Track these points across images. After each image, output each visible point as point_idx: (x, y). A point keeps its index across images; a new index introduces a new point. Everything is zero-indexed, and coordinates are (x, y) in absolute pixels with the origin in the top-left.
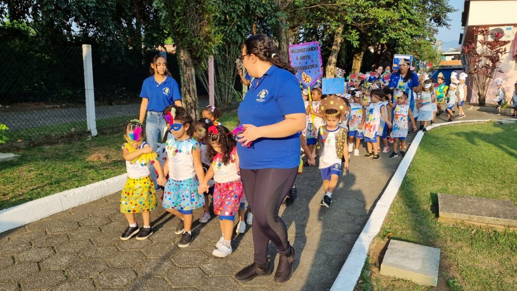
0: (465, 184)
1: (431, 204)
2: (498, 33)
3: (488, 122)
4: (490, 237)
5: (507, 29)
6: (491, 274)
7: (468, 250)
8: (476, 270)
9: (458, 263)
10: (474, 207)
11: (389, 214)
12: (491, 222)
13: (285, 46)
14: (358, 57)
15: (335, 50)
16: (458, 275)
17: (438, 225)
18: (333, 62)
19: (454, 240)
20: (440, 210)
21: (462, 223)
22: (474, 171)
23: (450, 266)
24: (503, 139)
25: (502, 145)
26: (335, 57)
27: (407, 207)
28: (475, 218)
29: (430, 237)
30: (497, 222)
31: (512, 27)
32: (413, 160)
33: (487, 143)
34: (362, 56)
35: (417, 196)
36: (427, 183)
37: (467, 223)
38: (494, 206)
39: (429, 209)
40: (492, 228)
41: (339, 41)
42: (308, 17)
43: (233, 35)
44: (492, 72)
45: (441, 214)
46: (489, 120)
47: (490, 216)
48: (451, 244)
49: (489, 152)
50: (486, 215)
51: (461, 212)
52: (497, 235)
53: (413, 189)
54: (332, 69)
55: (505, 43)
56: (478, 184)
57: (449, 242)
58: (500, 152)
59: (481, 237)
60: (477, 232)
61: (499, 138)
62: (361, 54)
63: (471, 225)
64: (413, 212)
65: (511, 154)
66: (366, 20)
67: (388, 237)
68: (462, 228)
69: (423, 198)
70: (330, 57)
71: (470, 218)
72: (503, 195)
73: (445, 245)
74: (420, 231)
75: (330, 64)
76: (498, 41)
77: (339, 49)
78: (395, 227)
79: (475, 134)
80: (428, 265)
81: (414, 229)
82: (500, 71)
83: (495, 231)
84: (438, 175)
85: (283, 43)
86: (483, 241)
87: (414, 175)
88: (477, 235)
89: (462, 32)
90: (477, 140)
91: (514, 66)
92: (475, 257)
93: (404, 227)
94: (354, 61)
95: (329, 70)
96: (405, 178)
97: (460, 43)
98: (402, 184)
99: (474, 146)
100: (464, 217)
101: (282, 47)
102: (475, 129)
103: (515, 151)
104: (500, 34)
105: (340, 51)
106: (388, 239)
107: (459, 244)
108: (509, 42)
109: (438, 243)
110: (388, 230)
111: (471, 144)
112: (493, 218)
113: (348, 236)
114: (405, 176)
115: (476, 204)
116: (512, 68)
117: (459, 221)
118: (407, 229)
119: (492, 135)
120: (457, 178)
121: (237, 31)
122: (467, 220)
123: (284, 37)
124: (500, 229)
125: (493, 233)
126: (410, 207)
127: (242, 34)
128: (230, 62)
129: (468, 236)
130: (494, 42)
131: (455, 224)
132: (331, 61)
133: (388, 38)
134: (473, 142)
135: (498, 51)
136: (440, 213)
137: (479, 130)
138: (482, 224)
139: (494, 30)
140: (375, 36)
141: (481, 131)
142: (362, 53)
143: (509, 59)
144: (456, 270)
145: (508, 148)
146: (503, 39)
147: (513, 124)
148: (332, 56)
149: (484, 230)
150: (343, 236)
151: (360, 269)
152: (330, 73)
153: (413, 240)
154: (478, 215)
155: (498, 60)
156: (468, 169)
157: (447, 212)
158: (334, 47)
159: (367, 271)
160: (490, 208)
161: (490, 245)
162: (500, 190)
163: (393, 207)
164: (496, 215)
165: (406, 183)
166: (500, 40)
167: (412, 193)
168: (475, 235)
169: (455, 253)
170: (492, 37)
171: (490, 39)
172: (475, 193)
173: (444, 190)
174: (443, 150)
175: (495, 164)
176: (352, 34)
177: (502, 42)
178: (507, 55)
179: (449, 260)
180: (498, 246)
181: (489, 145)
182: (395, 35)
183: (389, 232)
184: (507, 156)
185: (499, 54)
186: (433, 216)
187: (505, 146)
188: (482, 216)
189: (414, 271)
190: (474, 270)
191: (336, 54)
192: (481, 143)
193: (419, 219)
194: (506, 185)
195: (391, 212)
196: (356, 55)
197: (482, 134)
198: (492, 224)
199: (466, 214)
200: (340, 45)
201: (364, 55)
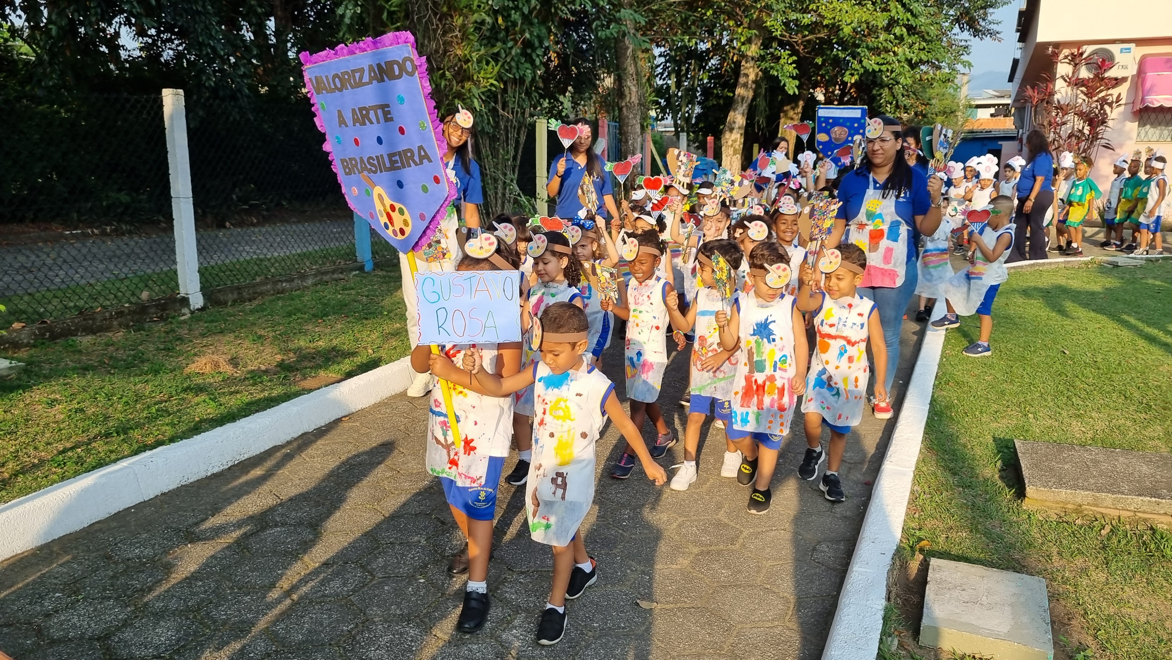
0: (1064, 413)
1: (999, 464)
2: (1104, 60)
3: (1086, 264)
4: (1144, 543)
5: (1121, 51)
6: (1161, 633)
7: (1100, 576)
8: (1127, 626)
9: (1085, 610)
10: (1101, 474)
11: (912, 492)
12: (1144, 508)
13: (634, 89)
14: (791, 113)
15: (743, 98)
16: (1089, 640)
17: (1025, 516)
18: (737, 126)
19: (1066, 554)
20: (1026, 481)
21: (1078, 510)
22: (1078, 383)
23: (1069, 619)
24: (1125, 302)
25: (1125, 317)
26: (743, 114)
27: (947, 474)
28: (1108, 498)
29: (1012, 546)
30: (1157, 508)
31: (1132, 46)
32: (942, 356)
33: (1093, 314)
34: (800, 110)
35: (965, 446)
36: (981, 413)
37: (1089, 510)
38: (1145, 469)
39: (997, 476)
40: (1145, 520)
41: (752, 77)
42: (685, 21)
43: (513, 64)
44: (1089, 148)
45: (1030, 490)
46: (1089, 258)
47: (1140, 495)
48: (1061, 563)
49: (1101, 335)
50: (1131, 492)
51: (1075, 487)
52: (1159, 538)
53: (953, 429)
54: (735, 141)
55: (1117, 82)
56: (1094, 414)
57: (1055, 558)
58: (1126, 334)
59: (1123, 542)
60: (1112, 530)
61: (1117, 300)
62: (797, 106)
63: (1098, 516)
64: (965, 486)
65: (1152, 340)
66: (813, 27)
67: (921, 550)
68: (1079, 522)
69: (978, 451)
70: (731, 114)
71: (1096, 499)
72: (1152, 439)
73: (1048, 567)
74: (987, 534)
75: (731, 130)
76: (1103, 79)
77: (751, 94)
78: (930, 523)
79: (1063, 291)
80: (1025, 619)
81: (973, 529)
82: (1107, 147)
83: (1152, 528)
84: (1003, 393)
85: (629, 83)
86: (1130, 553)
87: (950, 394)
88: (1115, 540)
89: (1018, 56)
90: (1069, 305)
91: (1134, 135)
92: (1120, 593)
93: (951, 523)
94: (782, 121)
95: (730, 143)
96: (933, 402)
97: (1011, 79)
98: (928, 418)
99: (1068, 322)
100: (1082, 497)
101: (627, 92)
102: (1062, 282)
103: (1156, 331)
104: (1107, 63)
105: (754, 99)
106: (921, 557)
107: (1079, 561)
108: (1124, 79)
109: (1031, 561)
110: (918, 533)
111: (1059, 317)
112: (1149, 498)
113: (824, 547)
114: (933, 396)
115: (1104, 466)
116: (1130, 139)
117: (1070, 506)
118: (958, 530)
119: (1099, 293)
120: (1046, 400)
121: (524, 54)
122: (1088, 504)
123: (631, 69)
124: (1162, 523)
125: (1149, 532)
126: (955, 474)
127: (534, 61)
128: (506, 127)
129: (1092, 541)
130: (1093, 80)
131: (1063, 514)
132: (734, 122)
133: (862, 70)
134: (1062, 312)
135: (1103, 101)
136: (1028, 489)
137: (1071, 282)
138: (1124, 514)
139: (1095, 53)
140: (830, 64)
141: (1075, 284)
142: (801, 103)
143: (1124, 118)
144: (1083, 628)
145: (1140, 325)
146: (1111, 73)
147: (1142, 267)
148: (735, 110)
149: (1128, 526)
150: (814, 549)
151: (876, 636)
152: (731, 151)
153: (975, 555)
154: (1113, 493)
155: (1103, 122)
156: (1063, 377)
157: (1045, 487)
158: (739, 91)
159: (890, 639)
160: (1136, 474)
161: (1147, 562)
162: (1145, 428)
163: (918, 475)
164: (1154, 493)
165: (936, 414)
166: (1106, 75)
167: (952, 438)
168: (1109, 539)
169: (1076, 586)
170: (1089, 70)
171: (1084, 73)
172: (1089, 435)
173: (1024, 430)
174: (1003, 333)
175: (1119, 364)
176: (782, 61)
177: (1110, 79)
178: (1122, 108)
179: (1063, 603)
180: (1164, 564)
181: (1100, 317)
182: (878, 64)
183: (920, 539)
184: (1141, 343)
185: (1106, 107)
186: (1009, 494)
187: (1132, 320)
188: (1123, 493)
189: (997, 636)
190: (1122, 625)
191: (745, 106)
192: (1081, 313)
193: (979, 501)
194: (1151, 413)
195: (916, 488)
196: (785, 108)
197: (1079, 292)
198: (1144, 512)
199: (1087, 490)
200: (754, 86)
201: (804, 108)
